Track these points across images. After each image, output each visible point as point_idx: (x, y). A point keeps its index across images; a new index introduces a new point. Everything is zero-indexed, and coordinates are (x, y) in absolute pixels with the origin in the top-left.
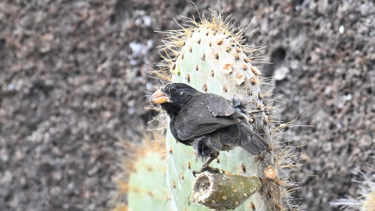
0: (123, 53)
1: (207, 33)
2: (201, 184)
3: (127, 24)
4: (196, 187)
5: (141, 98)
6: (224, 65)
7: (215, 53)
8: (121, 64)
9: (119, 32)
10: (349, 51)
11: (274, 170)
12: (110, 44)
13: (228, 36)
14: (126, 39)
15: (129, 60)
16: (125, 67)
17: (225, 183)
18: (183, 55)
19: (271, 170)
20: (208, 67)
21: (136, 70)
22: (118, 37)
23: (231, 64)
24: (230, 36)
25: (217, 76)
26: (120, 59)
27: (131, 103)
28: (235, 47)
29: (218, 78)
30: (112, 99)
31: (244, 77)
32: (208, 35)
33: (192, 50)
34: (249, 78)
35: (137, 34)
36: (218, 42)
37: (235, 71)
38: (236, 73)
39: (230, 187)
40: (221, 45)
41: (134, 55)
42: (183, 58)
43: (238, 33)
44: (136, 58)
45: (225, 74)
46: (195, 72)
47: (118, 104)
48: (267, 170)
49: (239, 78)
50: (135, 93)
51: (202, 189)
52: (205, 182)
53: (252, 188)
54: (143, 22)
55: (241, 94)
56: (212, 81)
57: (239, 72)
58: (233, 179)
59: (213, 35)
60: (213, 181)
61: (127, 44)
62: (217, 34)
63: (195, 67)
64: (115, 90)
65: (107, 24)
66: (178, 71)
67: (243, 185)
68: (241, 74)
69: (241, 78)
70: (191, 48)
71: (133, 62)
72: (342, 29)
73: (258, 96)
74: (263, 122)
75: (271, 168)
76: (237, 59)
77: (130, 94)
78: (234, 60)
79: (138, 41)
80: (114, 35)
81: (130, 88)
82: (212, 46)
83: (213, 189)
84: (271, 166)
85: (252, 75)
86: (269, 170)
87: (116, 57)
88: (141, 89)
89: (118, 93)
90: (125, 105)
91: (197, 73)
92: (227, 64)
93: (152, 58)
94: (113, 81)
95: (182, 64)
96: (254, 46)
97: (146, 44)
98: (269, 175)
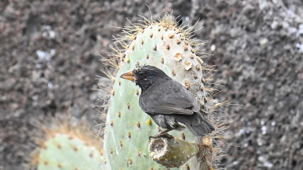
0: (31, 58)
1: (159, 29)
2: (155, 146)
3: (35, 36)
4: (152, 148)
5: (44, 94)
6: (175, 54)
7: (166, 44)
8: (29, 67)
9: (28, 42)
10: (219, 65)
11: (209, 139)
12: (21, 51)
13: (178, 32)
14: (34, 47)
15: (35, 64)
16: (32, 70)
17: (176, 145)
18: (134, 47)
19: (207, 139)
20: (159, 56)
21: (40, 72)
22: (28, 45)
23: (181, 54)
24: (179, 32)
25: (167, 63)
26: (28, 62)
27: (35, 98)
28: (184, 41)
29: (167, 65)
30: (19, 94)
31: (191, 65)
32: (161, 31)
33: (144, 43)
34: (196, 65)
35: (42, 44)
36: (170, 36)
37: (184, 59)
38: (185, 60)
39: (179, 149)
40: (172, 39)
41: (39, 60)
42: (133, 49)
43: (187, 30)
44: (41, 63)
45: (176, 61)
46: (145, 60)
47: (25, 99)
48: (204, 139)
49: (187, 65)
50: (38, 90)
51: (156, 149)
52: (160, 144)
53: (193, 152)
54: (48, 35)
55: (187, 78)
56: (161, 67)
57: (187, 60)
58: (181, 143)
59: (164, 31)
60: (167, 143)
61: (34, 51)
62: (168, 30)
63: (146, 56)
64: (23, 87)
65: (20, 35)
66: (128, 59)
67: (188, 149)
68: (189, 62)
69: (189, 65)
70: (143, 41)
71: (39, 66)
72: (213, 48)
73: (201, 80)
74: (204, 100)
75: (208, 137)
76: (186, 50)
77: (35, 90)
78: (183, 50)
79: (44, 50)
80: (25, 44)
81: (35, 86)
82: (163, 39)
83: (167, 149)
84: (208, 136)
85: (197, 63)
86: (205, 139)
87: (25, 61)
88: (44, 87)
89: (25, 90)
90: (30, 99)
91: (147, 60)
92: (178, 53)
93: (54, 63)
94: (22, 79)
95: (132, 54)
96: (200, 41)
97: (50, 52)
98: (206, 142)
